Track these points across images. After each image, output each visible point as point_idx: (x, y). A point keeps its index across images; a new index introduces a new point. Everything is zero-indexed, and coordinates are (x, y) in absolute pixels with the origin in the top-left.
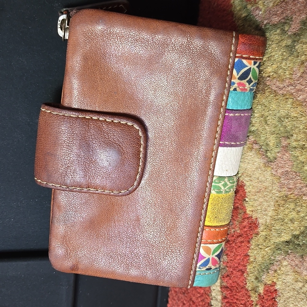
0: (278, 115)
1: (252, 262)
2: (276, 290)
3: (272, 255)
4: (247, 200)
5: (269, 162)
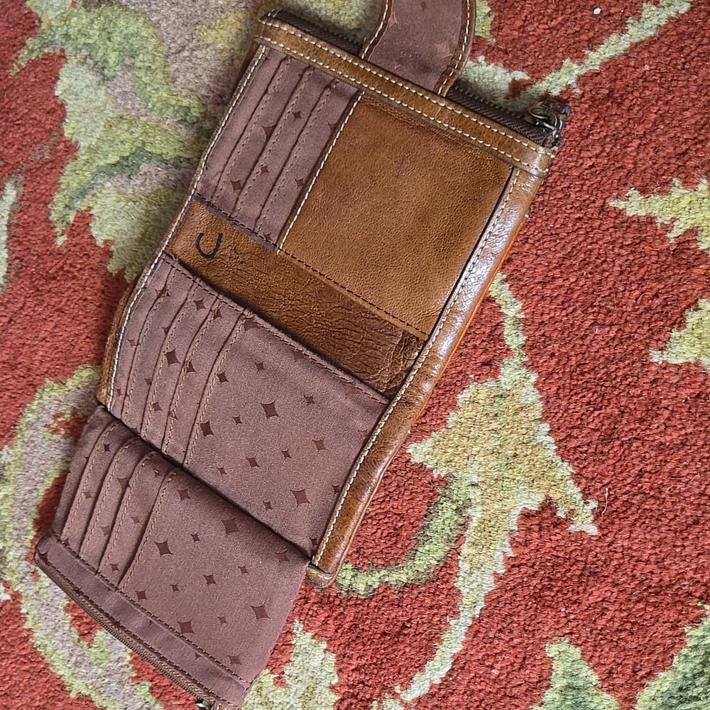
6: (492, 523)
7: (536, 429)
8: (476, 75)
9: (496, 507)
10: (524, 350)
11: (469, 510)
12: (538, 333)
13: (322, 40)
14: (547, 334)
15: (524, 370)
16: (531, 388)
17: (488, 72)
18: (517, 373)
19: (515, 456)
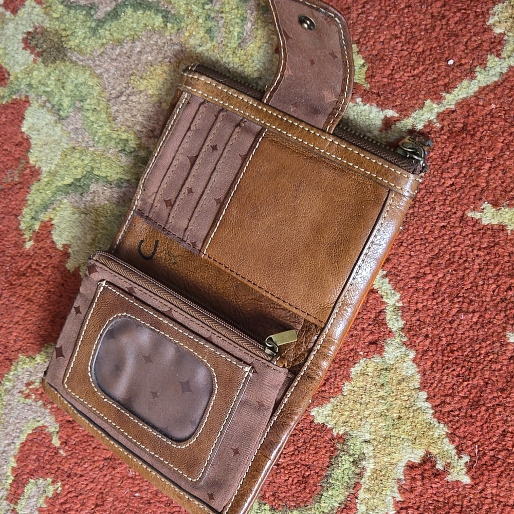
0: (76, 82)
1: (30, 205)
2: (52, 225)
3: (53, 196)
4: (31, 151)
5: (61, 119)
6: (383, 473)
7: (416, 396)
8: (355, 113)
9: (386, 459)
10: (403, 332)
11: (364, 463)
12: (414, 319)
13: (233, 88)
14: (421, 319)
15: (404, 349)
16: (411, 363)
17: (365, 110)
18: (398, 351)
19: (400, 418)
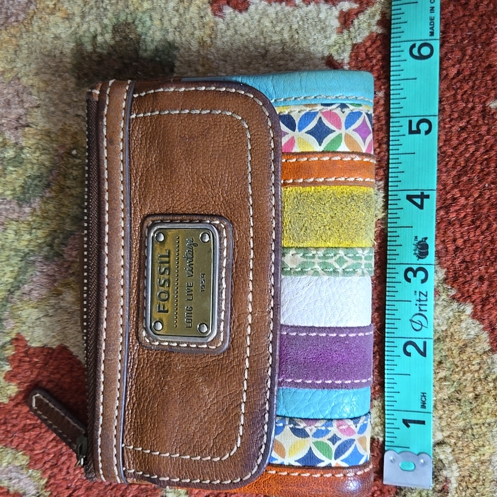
6: (474, 477)
7: (489, 361)
8: (298, 19)
9: (473, 459)
10: (448, 283)
11: (445, 473)
12: (457, 262)
14: (468, 259)
15: (455, 305)
16: (470, 321)
17: (310, 11)
18: (449, 310)
19: (477, 397)
